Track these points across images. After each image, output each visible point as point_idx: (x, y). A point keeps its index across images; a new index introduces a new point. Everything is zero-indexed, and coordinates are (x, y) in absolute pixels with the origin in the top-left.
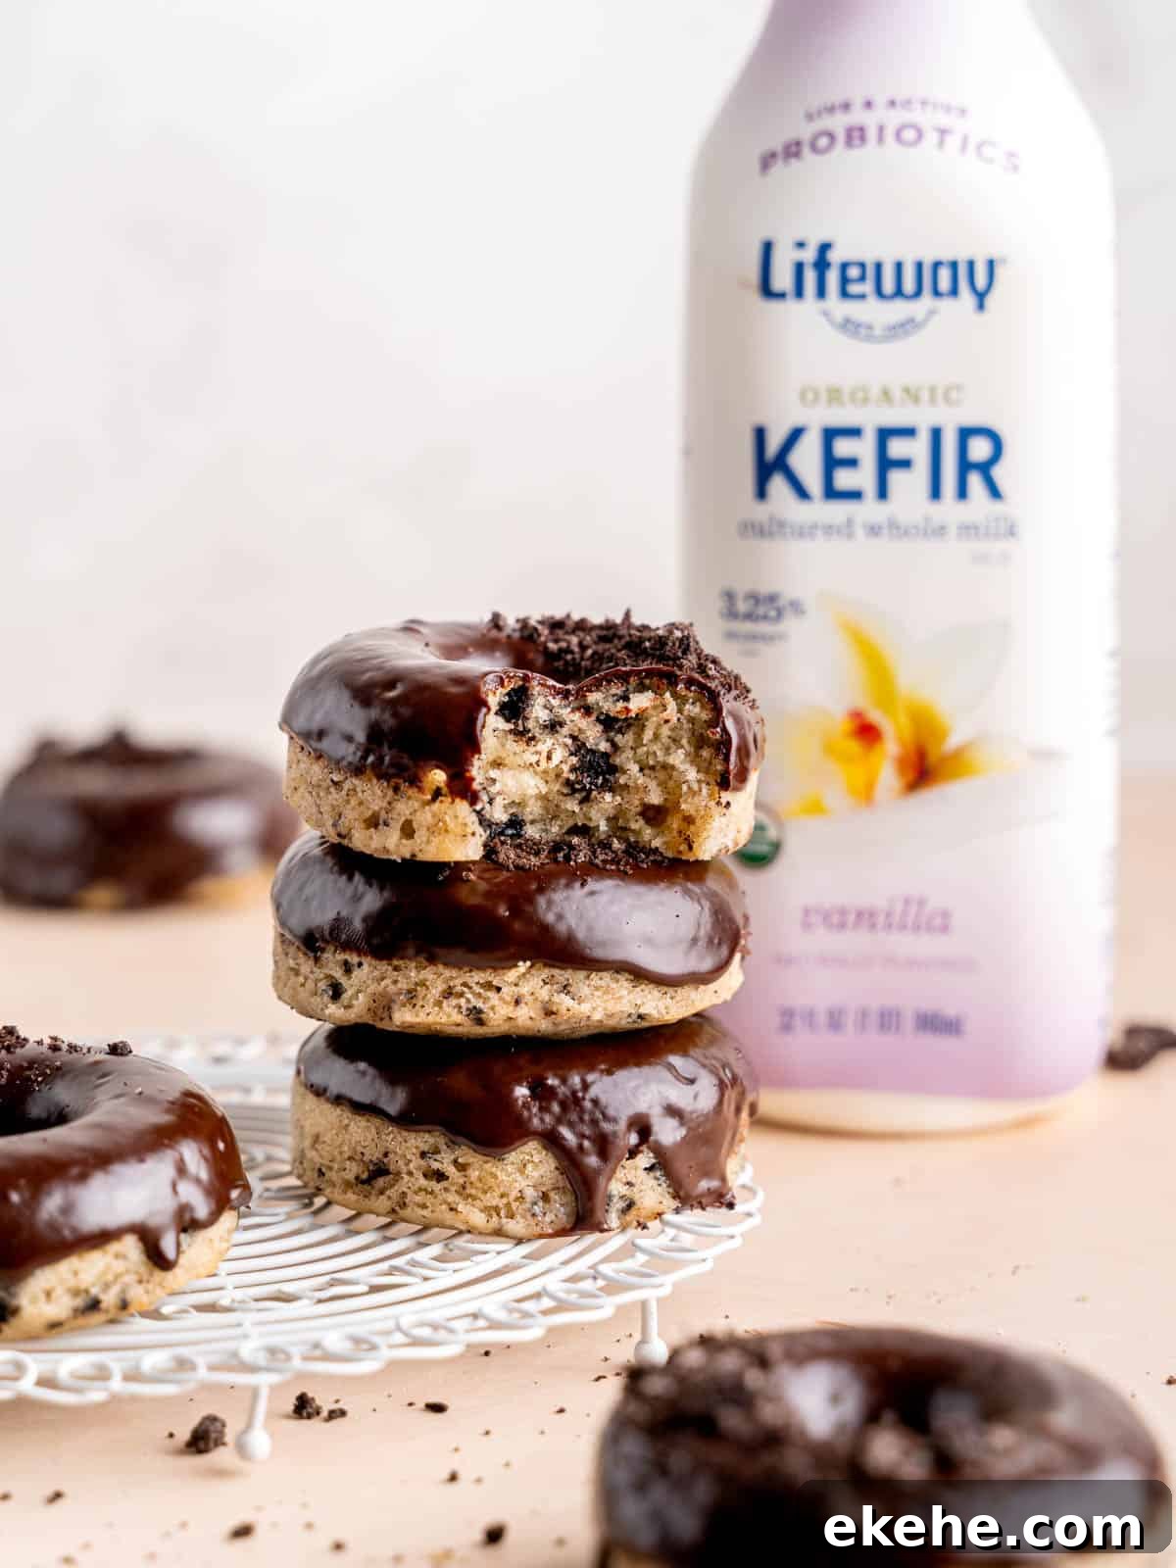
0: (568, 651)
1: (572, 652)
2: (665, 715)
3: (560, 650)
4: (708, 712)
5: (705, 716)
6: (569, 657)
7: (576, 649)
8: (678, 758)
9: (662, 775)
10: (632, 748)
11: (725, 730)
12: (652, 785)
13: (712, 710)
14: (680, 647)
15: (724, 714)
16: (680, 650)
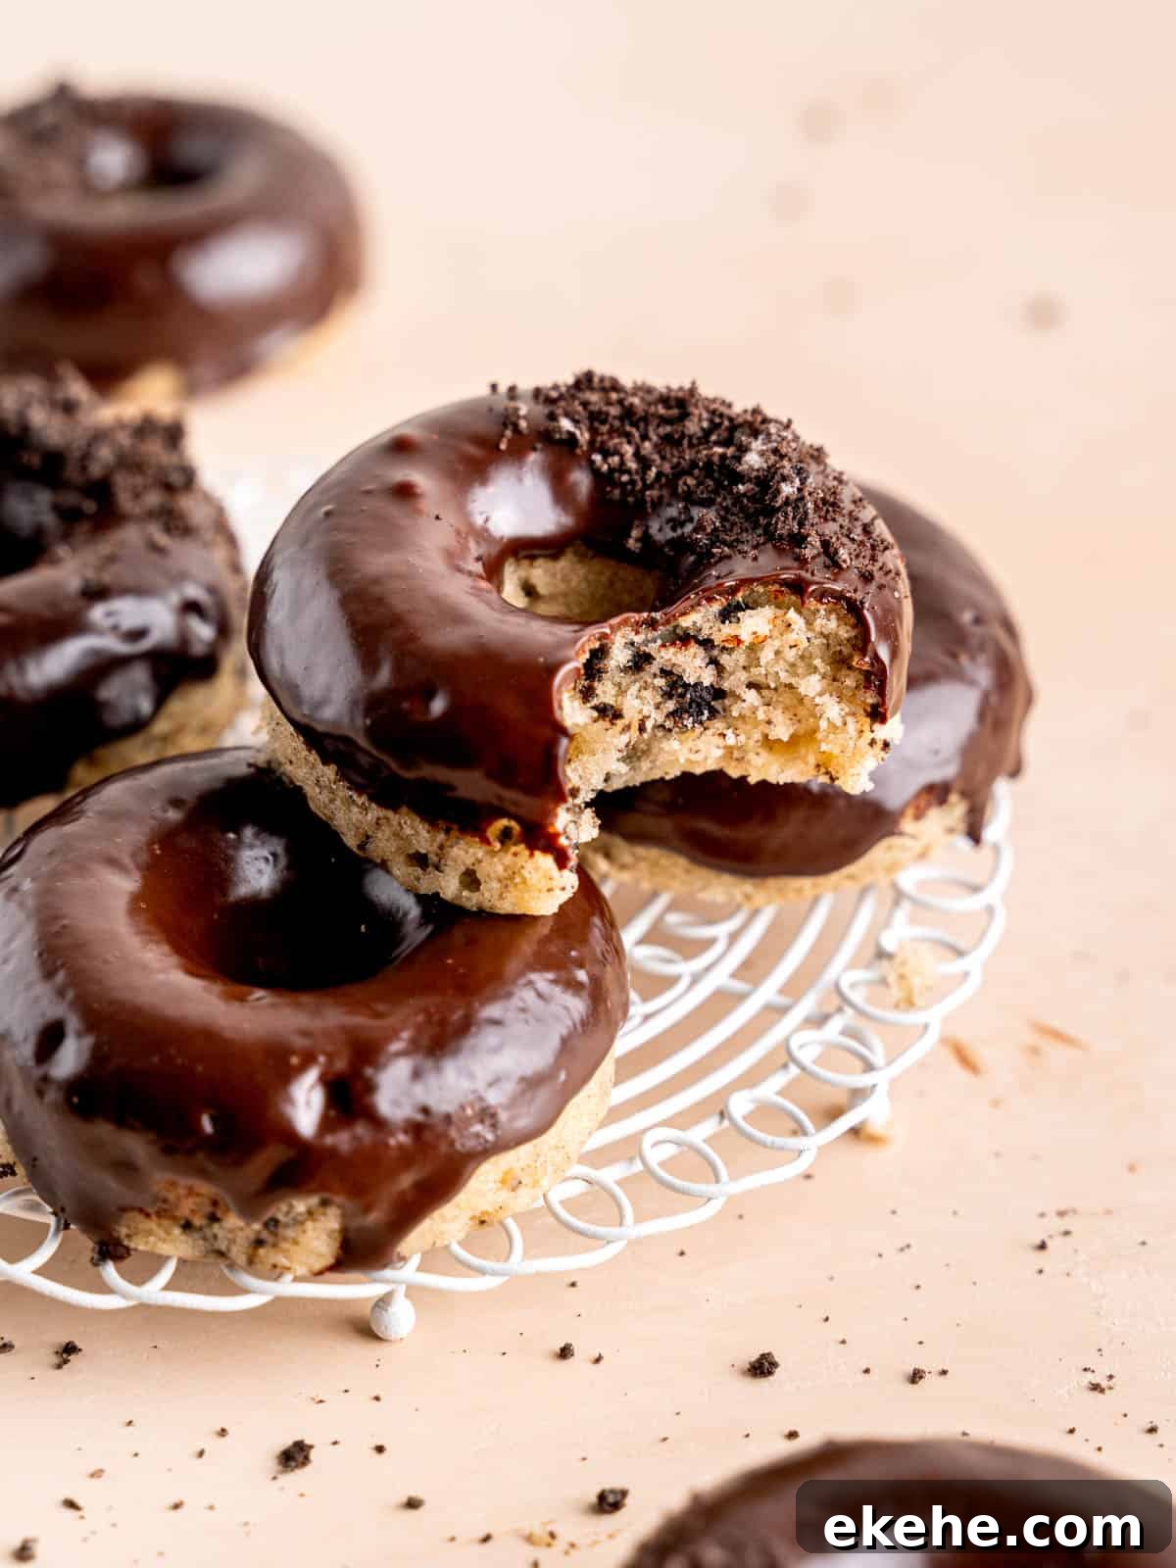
0: (622, 468)
1: (628, 472)
2: (792, 637)
3: (611, 470)
4: (848, 628)
5: (845, 633)
6: (625, 478)
7: (633, 465)
8: (811, 685)
9: (786, 698)
10: (744, 668)
11: (876, 658)
12: (778, 715)
13: (854, 627)
14: (794, 518)
15: (873, 639)
16: (795, 524)
